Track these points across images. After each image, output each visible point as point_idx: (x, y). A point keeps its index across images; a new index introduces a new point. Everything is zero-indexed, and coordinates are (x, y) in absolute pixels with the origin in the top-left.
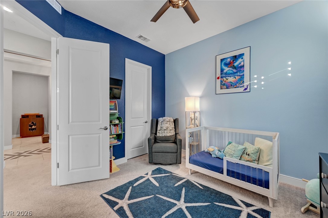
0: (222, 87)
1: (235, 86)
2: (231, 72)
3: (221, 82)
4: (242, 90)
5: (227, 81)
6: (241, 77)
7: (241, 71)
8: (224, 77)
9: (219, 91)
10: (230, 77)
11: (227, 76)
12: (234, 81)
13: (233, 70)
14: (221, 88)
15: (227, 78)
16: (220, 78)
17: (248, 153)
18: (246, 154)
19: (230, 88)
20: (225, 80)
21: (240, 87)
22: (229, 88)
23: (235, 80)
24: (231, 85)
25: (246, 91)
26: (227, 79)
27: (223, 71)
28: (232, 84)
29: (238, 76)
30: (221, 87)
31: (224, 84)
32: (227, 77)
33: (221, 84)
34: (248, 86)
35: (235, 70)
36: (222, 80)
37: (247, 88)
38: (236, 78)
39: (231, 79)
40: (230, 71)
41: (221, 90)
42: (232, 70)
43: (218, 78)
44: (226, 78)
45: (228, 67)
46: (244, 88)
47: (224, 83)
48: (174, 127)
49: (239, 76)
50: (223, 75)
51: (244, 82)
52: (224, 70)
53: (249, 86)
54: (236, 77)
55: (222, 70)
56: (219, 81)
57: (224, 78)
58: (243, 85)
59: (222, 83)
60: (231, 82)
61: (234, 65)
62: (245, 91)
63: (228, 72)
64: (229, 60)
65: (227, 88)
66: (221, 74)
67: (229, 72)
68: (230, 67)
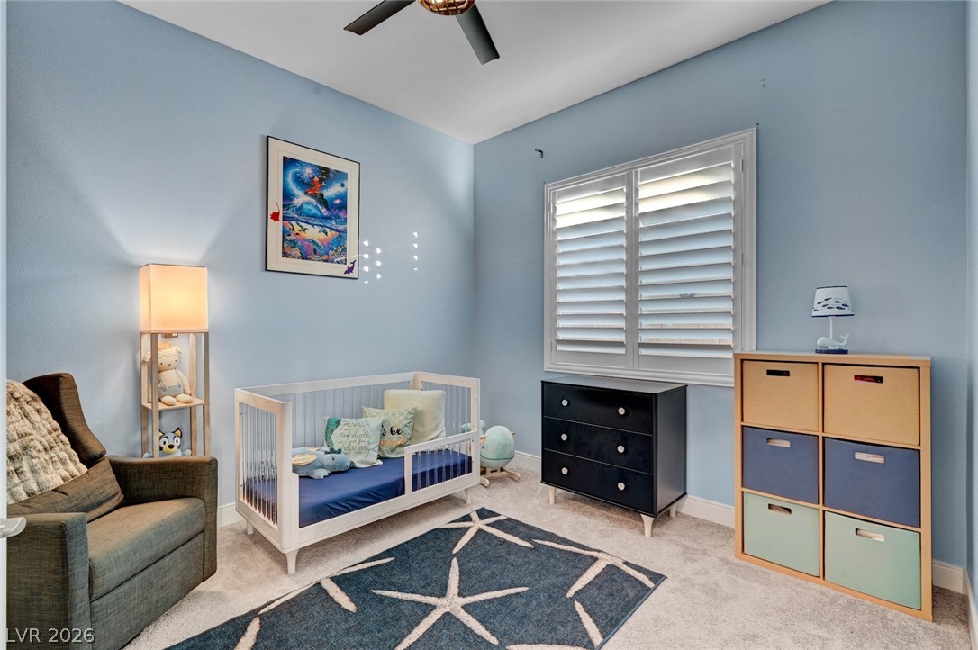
0: (286, 251)
1: (325, 258)
2: (314, 211)
3: (285, 233)
4: (339, 270)
5: (302, 233)
6: (340, 236)
7: (339, 217)
8: (293, 219)
9: (276, 260)
10: (313, 225)
11: (301, 218)
12: (322, 242)
13: (320, 207)
14: (285, 255)
15: (304, 225)
16: (281, 217)
17: (395, 429)
18: (392, 432)
19: (310, 259)
20: (297, 231)
21: (338, 262)
22: (307, 259)
23: (326, 239)
24: (315, 251)
25: (351, 275)
26: (304, 230)
27: (292, 200)
28: (316, 248)
29: (333, 230)
30: (283, 248)
31: (294, 243)
32: (302, 221)
33: (284, 240)
34: (353, 263)
35: (324, 210)
36: (288, 229)
37: (353, 268)
38: (326, 234)
39: (313, 233)
40: (310, 207)
41: (285, 259)
42: (316, 207)
43: (275, 217)
44: (301, 224)
45: (306, 193)
46: (345, 268)
47: (292, 238)
48: (56, 425)
49: (336, 230)
50: (291, 213)
51: (345, 250)
52: (294, 196)
53: (356, 263)
54: (328, 230)
55: (287, 196)
56: (276, 228)
57: (294, 223)
58: (343, 258)
59: (288, 238)
60: (314, 242)
61: (322, 195)
62: (347, 275)
63: (305, 207)
64: (308, 172)
65: (303, 258)
66: (284, 206)
67: (310, 210)
68: (312, 196)
